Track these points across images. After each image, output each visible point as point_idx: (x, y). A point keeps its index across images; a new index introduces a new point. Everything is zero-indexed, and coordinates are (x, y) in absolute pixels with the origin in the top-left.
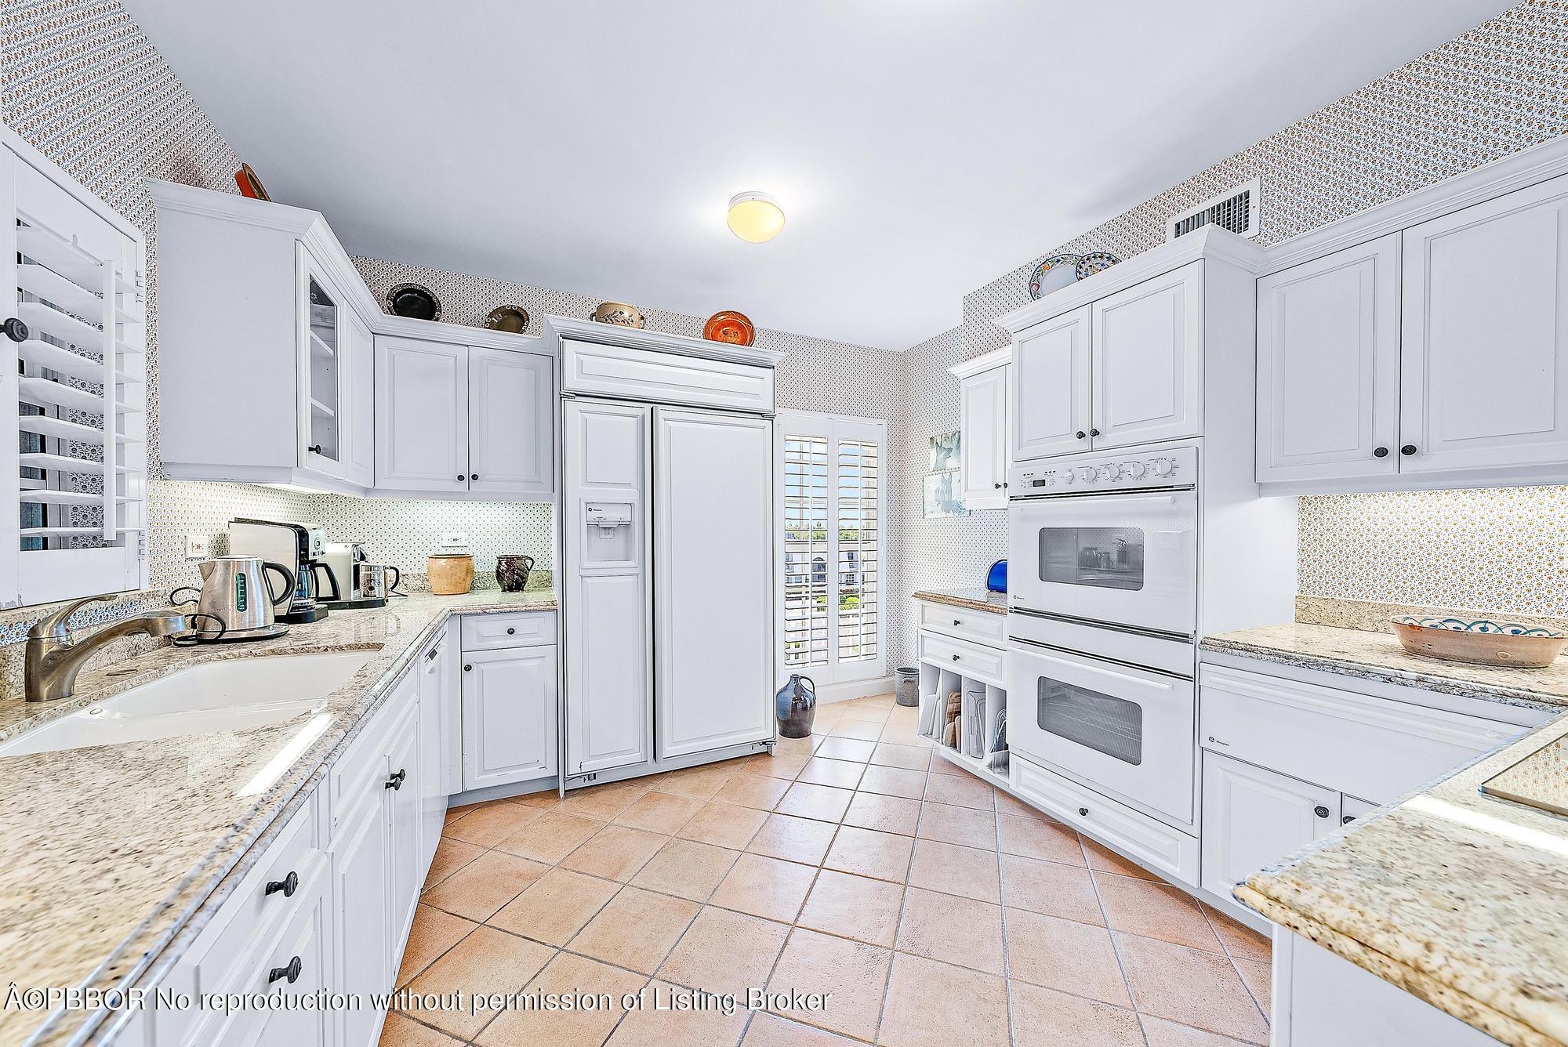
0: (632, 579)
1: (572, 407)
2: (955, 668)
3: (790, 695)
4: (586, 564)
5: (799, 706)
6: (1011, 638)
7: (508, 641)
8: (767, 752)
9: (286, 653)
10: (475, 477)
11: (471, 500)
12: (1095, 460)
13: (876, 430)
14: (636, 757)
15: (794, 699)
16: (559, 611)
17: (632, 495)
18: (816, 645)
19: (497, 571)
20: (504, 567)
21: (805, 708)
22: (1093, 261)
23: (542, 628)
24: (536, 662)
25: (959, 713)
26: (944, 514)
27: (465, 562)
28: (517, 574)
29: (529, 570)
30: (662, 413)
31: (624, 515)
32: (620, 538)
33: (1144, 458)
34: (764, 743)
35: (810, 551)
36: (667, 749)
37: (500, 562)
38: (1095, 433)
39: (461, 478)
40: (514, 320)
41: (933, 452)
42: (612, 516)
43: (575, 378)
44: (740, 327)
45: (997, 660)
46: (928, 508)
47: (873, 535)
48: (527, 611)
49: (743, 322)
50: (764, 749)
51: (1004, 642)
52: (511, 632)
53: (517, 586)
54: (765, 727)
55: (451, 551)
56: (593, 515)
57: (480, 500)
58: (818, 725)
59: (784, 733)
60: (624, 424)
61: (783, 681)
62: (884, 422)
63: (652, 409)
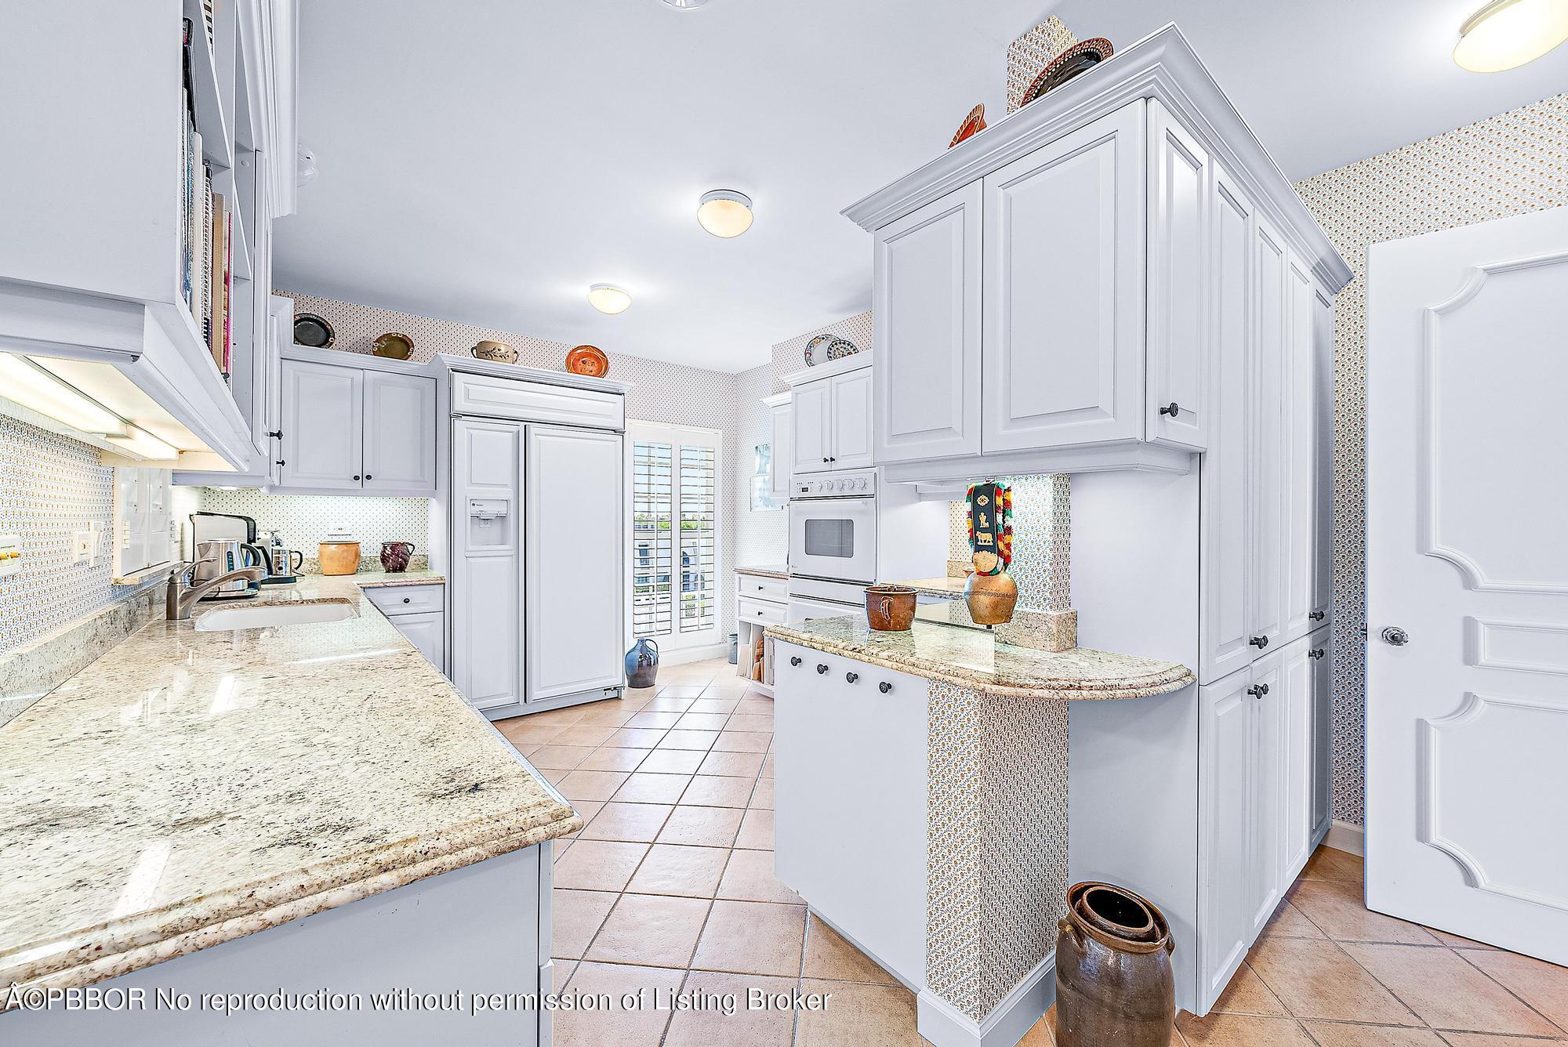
0: (508, 559)
1: (459, 424)
2: (759, 621)
3: (637, 654)
4: (471, 548)
5: (645, 663)
6: (792, 595)
7: (405, 609)
8: (617, 697)
9: (274, 605)
10: (369, 477)
11: (363, 496)
12: (833, 477)
13: (713, 438)
14: (510, 699)
15: (641, 657)
16: (446, 585)
17: (508, 493)
18: (661, 617)
19: (383, 555)
20: (389, 551)
21: (649, 665)
22: (839, 346)
23: (432, 599)
24: (427, 626)
25: (763, 656)
26: (765, 509)
27: (354, 548)
28: (401, 558)
29: (410, 554)
30: (533, 429)
31: (502, 509)
32: (496, 528)
33: (853, 477)
34: (615, 688)
35: (655, 538)
36: (535, 693)
37: (385, 547)
38: (832, 460)
39: (357, 478)
40: (399, 346)
41: (758, 459)
42: (491, 510)
43: (463, 403)
44: (597, 358)
45: (783, 612)
46: (754, 503)
47: (711, 525)
48: (420, 585)
49: (599, 355)
50: (614, 694)
51: (787, 599)
52: (407, 601)
53: (400, 568)
54: (617, 676)
55: (335, 539)
56: (476, 508)
57: (370, 496)
58: (661, 679)
59: (631, 685)
60: (503, 438)
61: (631, 643)
62: (720, 432)
63: (525, 426)
